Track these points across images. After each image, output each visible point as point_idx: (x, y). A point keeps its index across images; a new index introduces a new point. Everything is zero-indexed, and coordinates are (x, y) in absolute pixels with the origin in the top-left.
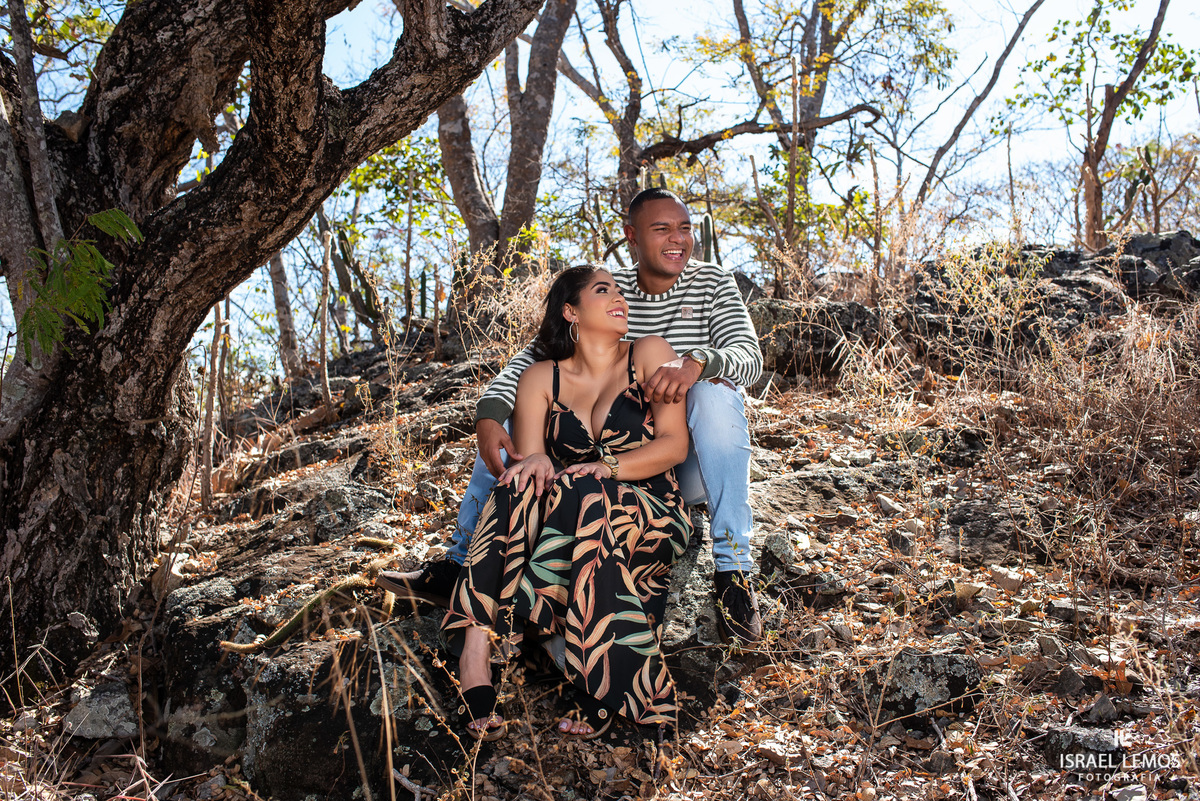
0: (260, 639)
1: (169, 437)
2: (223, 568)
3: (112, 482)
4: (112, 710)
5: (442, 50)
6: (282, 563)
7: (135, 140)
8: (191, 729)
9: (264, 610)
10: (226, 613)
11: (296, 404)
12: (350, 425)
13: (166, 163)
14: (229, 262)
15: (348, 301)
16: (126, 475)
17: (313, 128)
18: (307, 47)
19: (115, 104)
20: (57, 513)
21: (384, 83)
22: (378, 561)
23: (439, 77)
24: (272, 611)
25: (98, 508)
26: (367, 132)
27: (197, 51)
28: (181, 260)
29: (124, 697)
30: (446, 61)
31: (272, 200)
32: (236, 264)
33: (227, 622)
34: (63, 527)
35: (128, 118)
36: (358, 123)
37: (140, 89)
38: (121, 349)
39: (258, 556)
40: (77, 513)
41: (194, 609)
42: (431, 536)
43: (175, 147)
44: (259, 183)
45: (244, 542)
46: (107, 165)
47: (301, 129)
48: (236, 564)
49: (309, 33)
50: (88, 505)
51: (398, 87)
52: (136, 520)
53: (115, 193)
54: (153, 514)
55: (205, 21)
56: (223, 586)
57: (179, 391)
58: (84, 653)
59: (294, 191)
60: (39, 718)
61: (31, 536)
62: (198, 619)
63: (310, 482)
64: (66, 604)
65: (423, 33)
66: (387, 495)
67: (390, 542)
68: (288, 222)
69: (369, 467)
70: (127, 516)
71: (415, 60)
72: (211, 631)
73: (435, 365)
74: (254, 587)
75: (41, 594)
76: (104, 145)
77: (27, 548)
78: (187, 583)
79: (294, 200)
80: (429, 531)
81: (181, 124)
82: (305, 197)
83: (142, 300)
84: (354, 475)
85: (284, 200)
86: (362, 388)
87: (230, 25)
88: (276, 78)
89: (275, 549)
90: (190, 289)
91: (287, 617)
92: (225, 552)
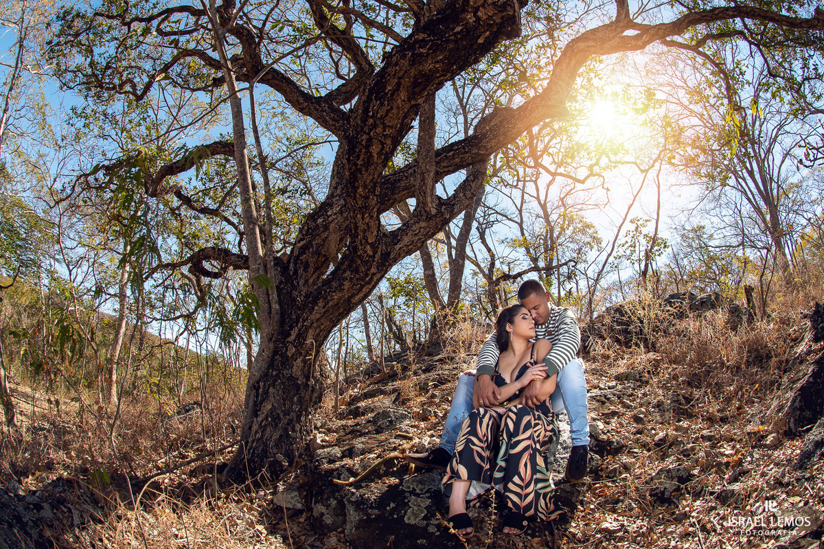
0: (352, 479)
1: (316, 386)
2: (338, 442)
3: (292, 403)
4: (292, 498)
5: (434, 211)
6: (362, 443)
7: (307, 262)
8: (322, 514)
9: (354, 465)
10: (338, 464)
11: (372, 372)
12: (393, 381)
13: (318, 272)
14: (339, 308)
15: (392, 336)
16: (298, 400)
17: (375, 241)
18: (373, 199)
19: (301, 248)
20: (271, 413)
21: (408, 227)
22: (406, 445)
23: (432, 223)
24: (357, 466)
25: (286, 413)
26: (400, 248)
27: (332, 226)
28: (319, 308)
29: (297, 493)
30: (435, 216)
31: (357, 279)
32: (342, 310)
33: (337, 469)
34: (274, 420)
35: (305, 253)
36: (396, 244)
37: (310, 242)
38: (295, 347)
39: (353, 438)
40: (279, 414)
41: (324, 461)
42: (429, 433)
43: (322, 265)
44: (351, 271)
45: (347, 431)
46: (296, 272)
47: (370, 242)
48: (344, 441)
49: (374, 192)
50: (283, 411)
51: (414, 228)
52: (303, 419)
53: (298, 283)
54: (310, 417)
55: (336, 214)
56: (337, 451)
57: (320, 366)
58: (282, 471)
59: (367, 275)
60: (265, 495)
61: (262, 422)
62: (326, 466)
63: (376, 404)
64: (275, 451)
65: (425, 204)
66: (409, 413)
67: (411, 435)
68: (364, 290)
69: (401, 400)
70: (299, 417)
71: (421, 216)
72: (330, 472)
73: (426, 358)
74: (350, 453)
75: (266, 445)
76: (295, 264)
77: (260, 426)
78: (323, 447)
79: (367, 279)
80: (429, 430)
81: (325, 255)
82: (372, 278)
83: (303, 326)
84: (394, 402)
85: (362, 279)
86: (397, 366)
87: (345, 215)
88: (359, 216)
89: (360, 436)
90: (323, 321)
91: (364, 470)
92: (340, 434)
